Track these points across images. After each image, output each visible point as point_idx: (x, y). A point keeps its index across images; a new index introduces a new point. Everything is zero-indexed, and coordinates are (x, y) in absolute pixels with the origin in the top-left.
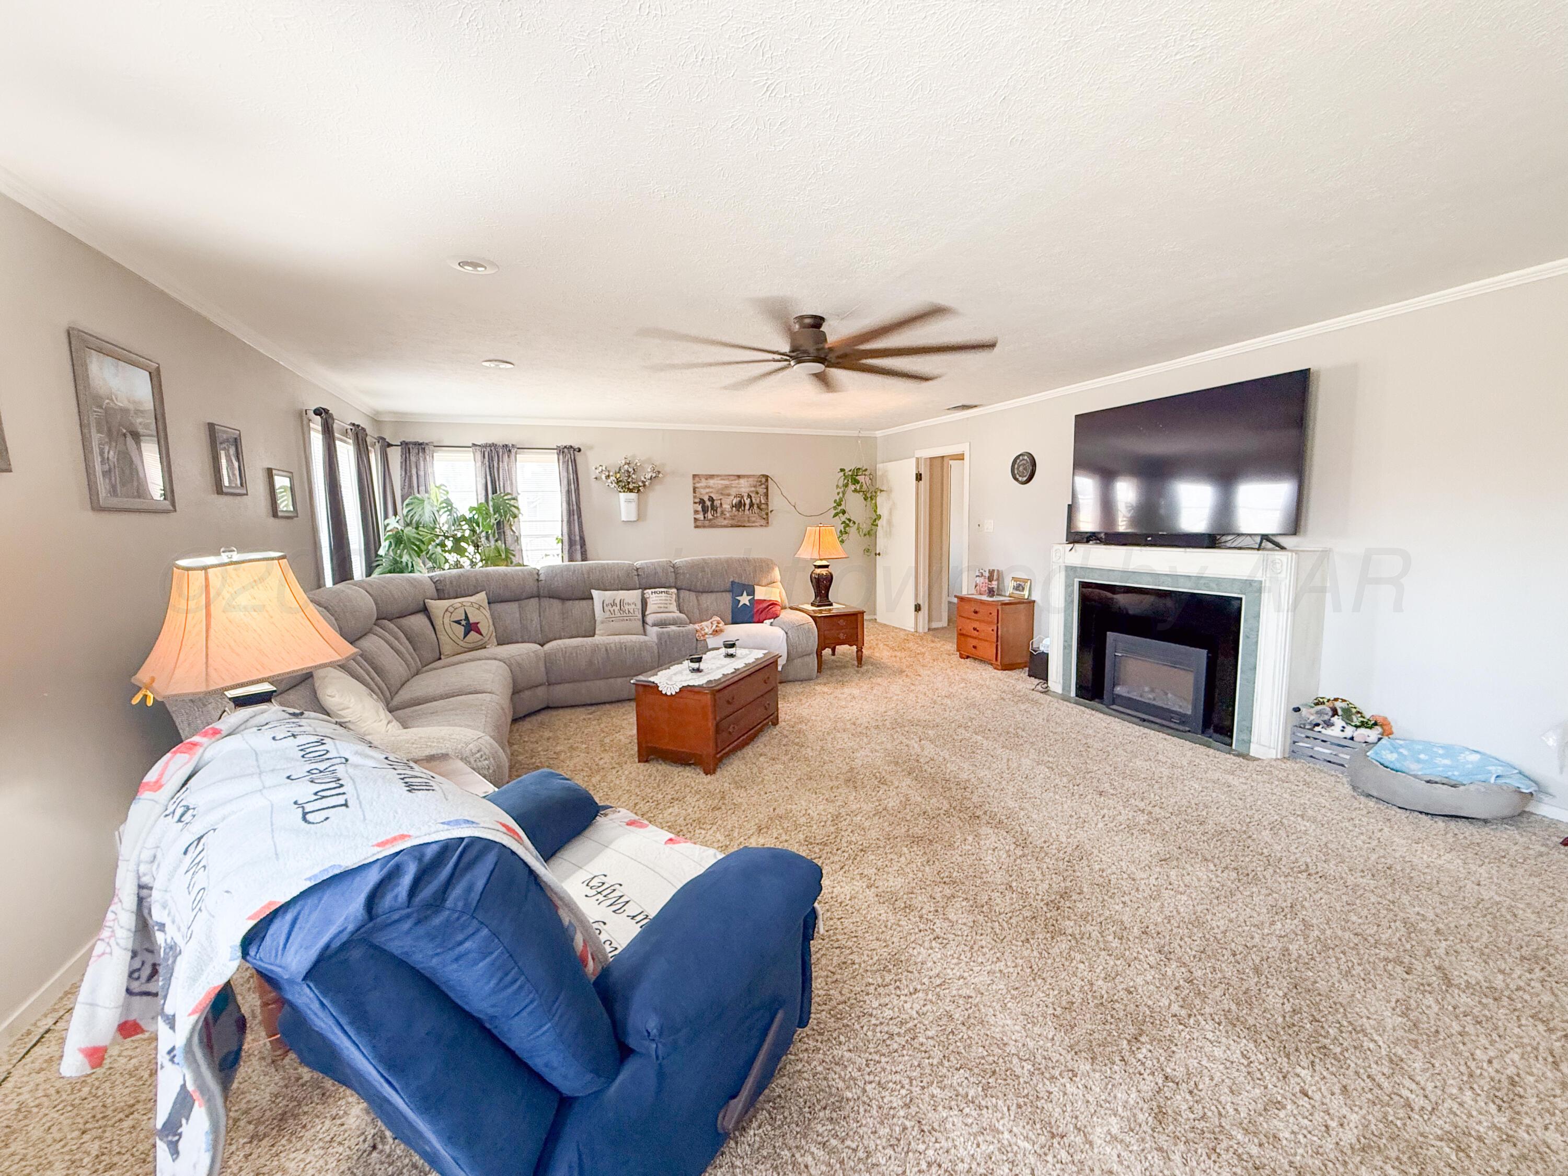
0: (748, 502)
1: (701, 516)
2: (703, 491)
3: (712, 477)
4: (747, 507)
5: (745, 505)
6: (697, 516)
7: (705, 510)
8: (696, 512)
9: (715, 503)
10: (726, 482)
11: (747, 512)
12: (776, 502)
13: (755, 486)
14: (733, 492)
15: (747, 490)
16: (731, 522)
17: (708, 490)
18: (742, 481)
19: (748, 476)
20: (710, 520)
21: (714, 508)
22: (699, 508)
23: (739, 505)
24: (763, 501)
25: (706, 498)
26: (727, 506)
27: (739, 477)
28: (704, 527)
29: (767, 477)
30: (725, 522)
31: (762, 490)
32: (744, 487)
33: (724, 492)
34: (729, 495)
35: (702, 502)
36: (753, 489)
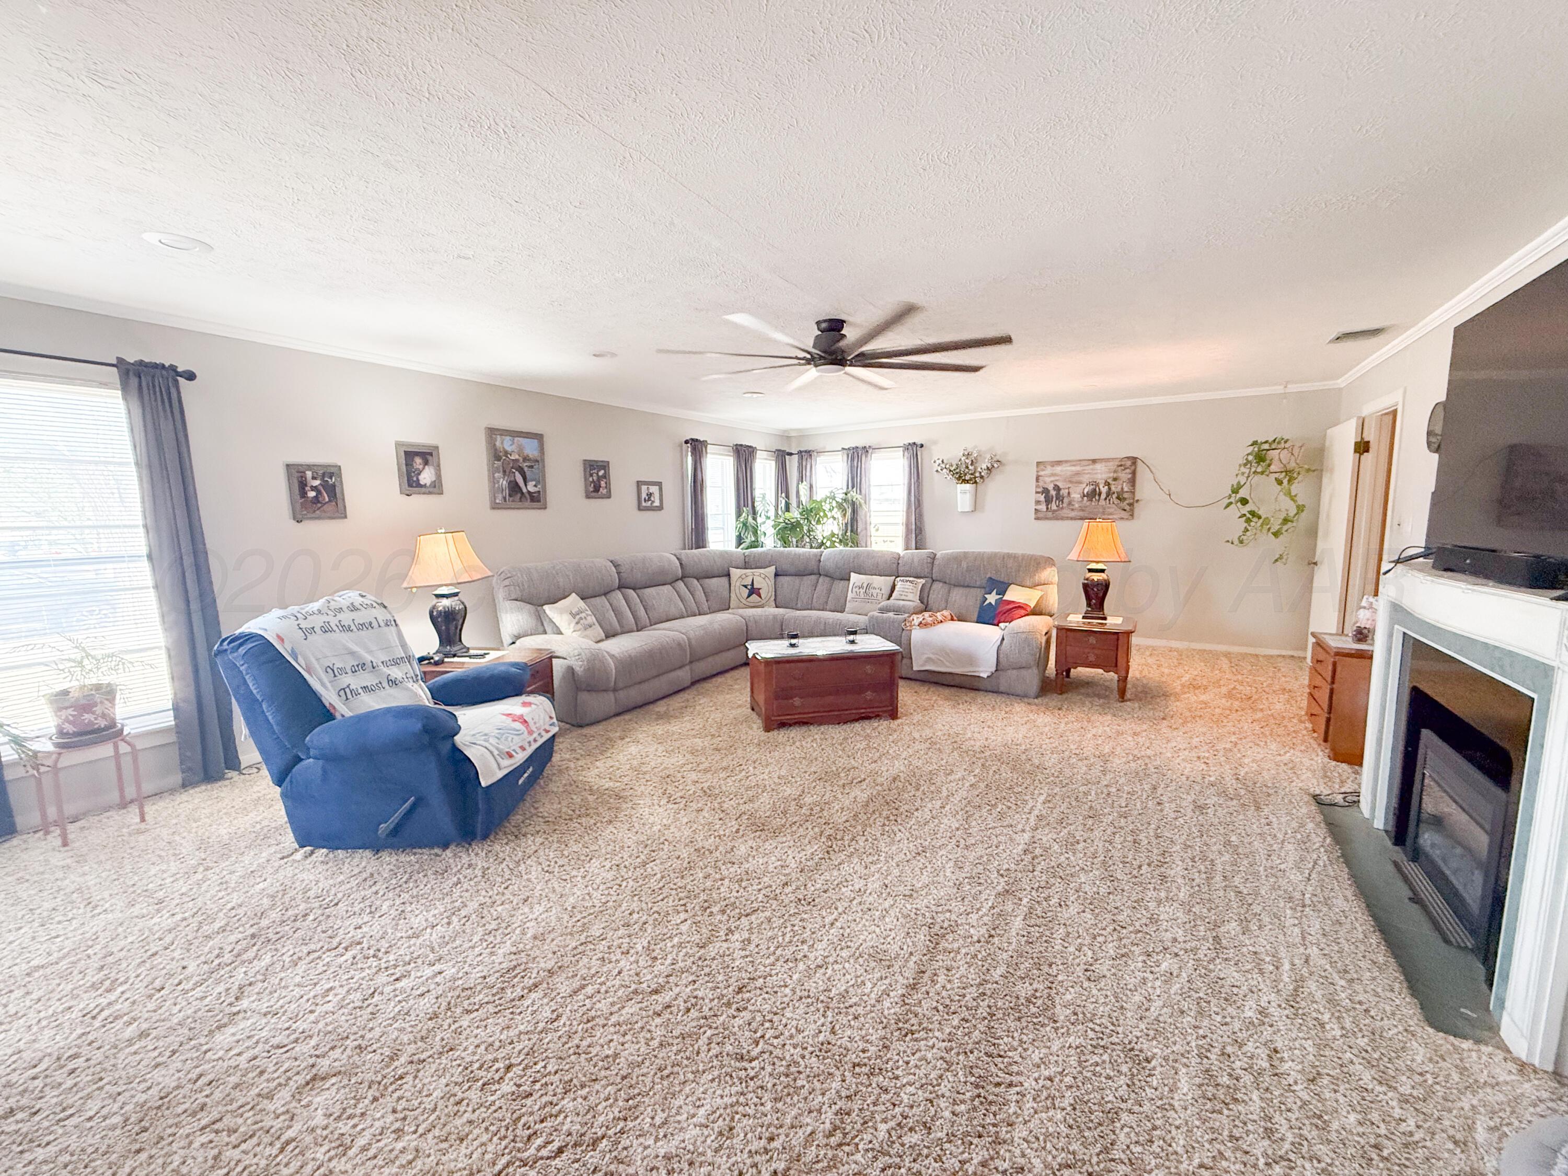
0: (1104, 490)
1: (1043, 507)
2: (1048, 480)
3: (1059, 463)
4: (1103, 496)
5: (1100, 494)
6: (1039, 507)
7: (1048, 501)
8: (1038, 502)
9: (1061, 493)
10: (1078, 468)
11: (1102, 502)
12: (1146, 489)
13: (1115, 472)
14: (1086, 478)
15: (1105, 476)
16: (1081, 514)
17: (1052, 479)
18: (1098, 466)
19: (1107, 460)
20: (1054, 511)
21: (1060, 498)
22: (1042, 498)
23: (1093, 494)
24: (1126, 489)
25: (1050, 487)
26: (1076, 496)
27: (1094, 461)
28: (1047, 519)
29: (1134, 460)
30: (1073, 514)
31: (1125, 475)
32: (1101, 473)
33: (1074, 480)
34: (1080, 483)
35: (1046, 491)
36: (1112, 475)
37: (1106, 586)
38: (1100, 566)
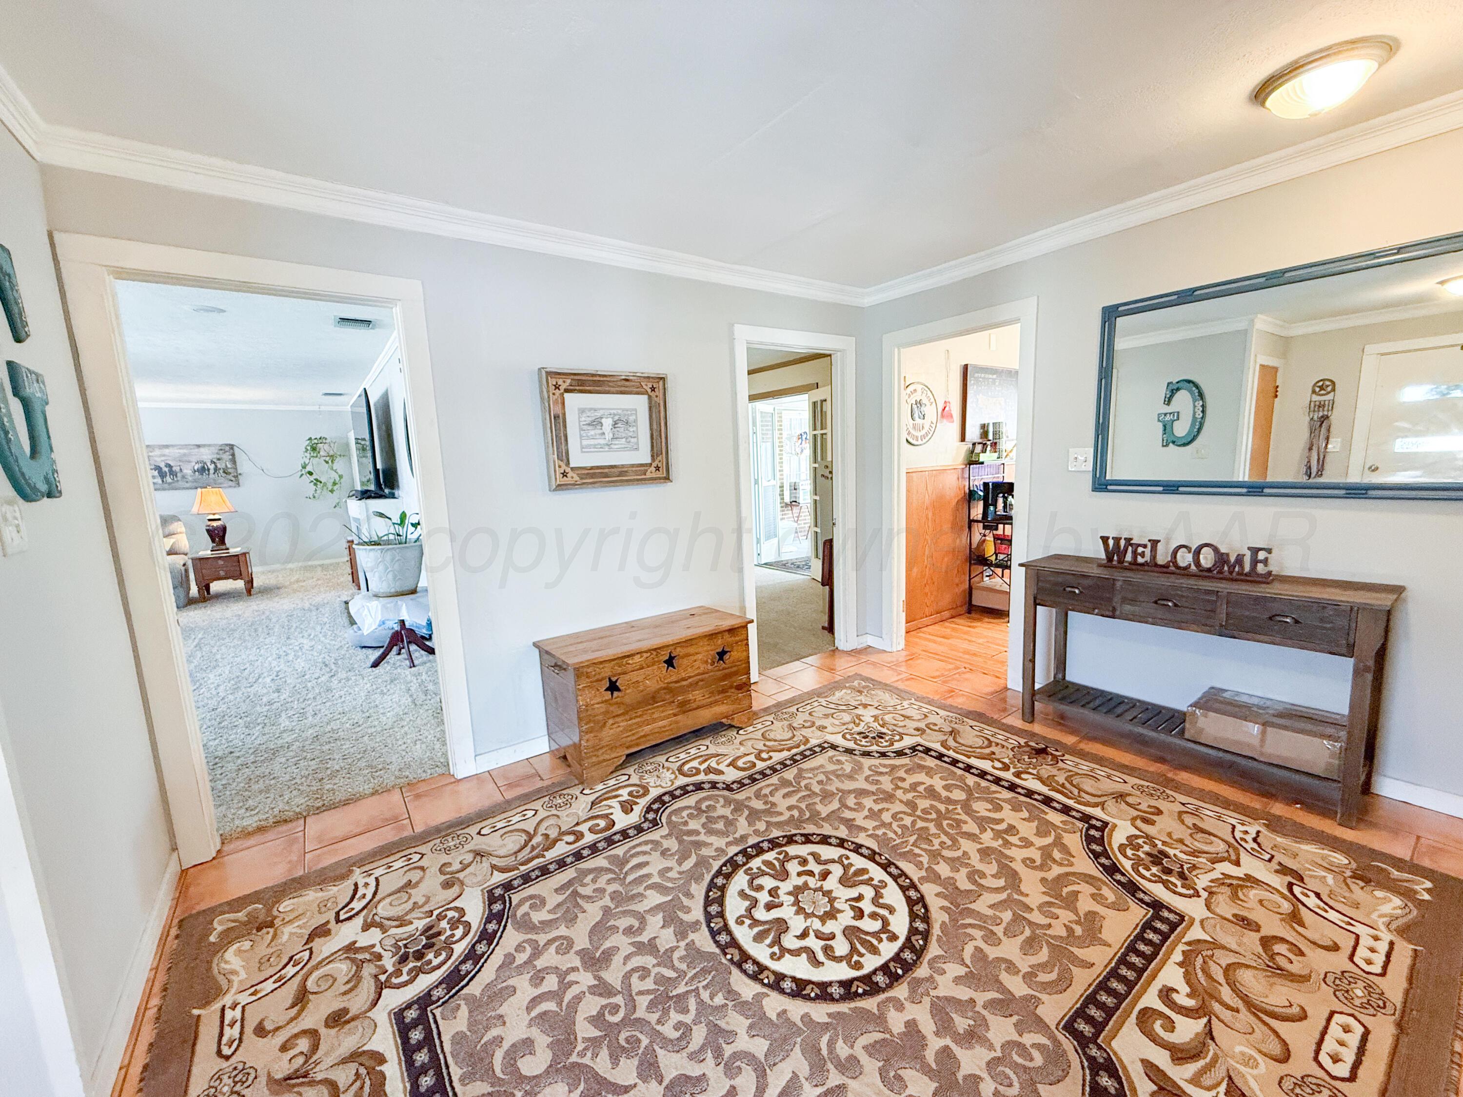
0: (212, 467)
1: (159, 480)
2: (158, 459)
3: (167, 446)
4: (212, 471)
5: (209, 470)
6: (155, 481)
7: (162, 475)
8: (154, 477)
9: (174, 469)
10: (185, 451)
11: (212, 476)
12: (244, 466)
13: (217, 454)
14: (194, 459)
15: (210, 457)
16: (195, 484)
17: (163, 458)
18: (202, 450)
19: (209, 445)
20: (170, 484)
21: (173, 473)
22: (156, 473)
23: (203, 470)
24: (229, 466)
25: (162, 465)
26: (188, 471)
27: (199, 446)
28: (164, 489)
29: (232, 447)
30: (188, 485)
31: (227, 457)
32: (207, 455)
33: (182, 459)
34: (190, 462)
35: (158, 468)
36: (215, 456)
37: (224, 529)
38: (216, 517)
